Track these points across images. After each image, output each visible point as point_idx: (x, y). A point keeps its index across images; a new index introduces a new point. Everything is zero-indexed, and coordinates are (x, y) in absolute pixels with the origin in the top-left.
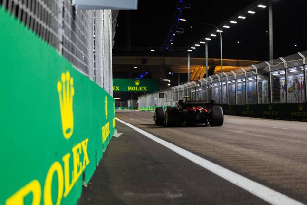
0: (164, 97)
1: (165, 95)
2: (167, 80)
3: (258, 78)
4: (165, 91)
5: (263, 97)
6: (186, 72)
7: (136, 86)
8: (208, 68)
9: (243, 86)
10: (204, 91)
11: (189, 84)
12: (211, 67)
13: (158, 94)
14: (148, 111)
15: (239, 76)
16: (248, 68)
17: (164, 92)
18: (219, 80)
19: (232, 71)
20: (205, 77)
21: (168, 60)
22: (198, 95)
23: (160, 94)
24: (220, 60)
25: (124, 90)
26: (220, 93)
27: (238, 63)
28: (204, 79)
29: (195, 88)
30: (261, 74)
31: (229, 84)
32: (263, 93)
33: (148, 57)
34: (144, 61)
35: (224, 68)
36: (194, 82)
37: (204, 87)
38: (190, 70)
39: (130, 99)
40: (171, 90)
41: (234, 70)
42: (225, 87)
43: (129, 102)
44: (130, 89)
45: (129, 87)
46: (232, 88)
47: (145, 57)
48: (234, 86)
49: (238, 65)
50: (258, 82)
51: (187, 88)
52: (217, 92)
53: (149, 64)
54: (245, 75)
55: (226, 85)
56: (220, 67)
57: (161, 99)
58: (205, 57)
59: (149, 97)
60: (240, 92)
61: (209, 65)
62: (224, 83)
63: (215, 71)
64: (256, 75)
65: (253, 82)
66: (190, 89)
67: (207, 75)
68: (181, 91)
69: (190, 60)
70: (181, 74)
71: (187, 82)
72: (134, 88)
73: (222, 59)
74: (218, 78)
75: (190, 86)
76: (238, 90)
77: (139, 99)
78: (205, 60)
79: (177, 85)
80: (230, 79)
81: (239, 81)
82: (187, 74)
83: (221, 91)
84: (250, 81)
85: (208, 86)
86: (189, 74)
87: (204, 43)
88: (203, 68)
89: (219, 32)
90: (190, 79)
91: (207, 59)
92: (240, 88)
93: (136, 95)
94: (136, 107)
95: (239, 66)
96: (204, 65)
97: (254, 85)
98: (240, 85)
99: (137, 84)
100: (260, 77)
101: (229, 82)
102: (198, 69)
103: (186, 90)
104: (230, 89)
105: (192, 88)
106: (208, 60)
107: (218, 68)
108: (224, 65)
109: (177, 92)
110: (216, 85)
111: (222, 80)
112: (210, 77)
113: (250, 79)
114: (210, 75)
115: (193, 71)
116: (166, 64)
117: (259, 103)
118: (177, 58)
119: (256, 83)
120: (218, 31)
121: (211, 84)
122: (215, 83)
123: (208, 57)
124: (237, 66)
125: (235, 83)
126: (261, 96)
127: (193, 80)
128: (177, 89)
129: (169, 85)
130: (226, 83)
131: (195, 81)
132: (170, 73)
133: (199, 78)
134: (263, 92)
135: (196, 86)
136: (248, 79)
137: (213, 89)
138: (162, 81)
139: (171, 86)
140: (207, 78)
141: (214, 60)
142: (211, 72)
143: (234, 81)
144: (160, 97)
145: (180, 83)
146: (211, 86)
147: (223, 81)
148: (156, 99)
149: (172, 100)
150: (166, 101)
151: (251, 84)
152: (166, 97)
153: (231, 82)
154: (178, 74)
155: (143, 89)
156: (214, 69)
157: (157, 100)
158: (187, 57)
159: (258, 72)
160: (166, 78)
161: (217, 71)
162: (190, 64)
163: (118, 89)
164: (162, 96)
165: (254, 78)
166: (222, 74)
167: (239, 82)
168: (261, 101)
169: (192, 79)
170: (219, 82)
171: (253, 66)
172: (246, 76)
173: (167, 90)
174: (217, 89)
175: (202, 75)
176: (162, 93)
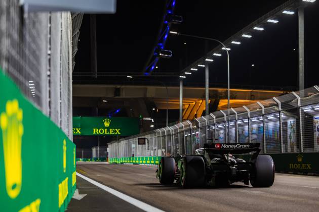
0: (145, 144)
1: (146, 140)
2: (149, 119)
3: (282, 116)
4: (147, 134)
5: (289, 143)
6: (177, 108)
7: (104, 127)
8: (209, 102)
9: (259, 128)
10: (204, 135)
11: (181, 124)
12: (214, 100)
13: (137, 138)
14: (122, 163)
15: (254, 113)
16: (268, 102)
17: (146, 137)
18: (225, 119)
19: (244, 107)
20: (204, 114)
21: (152, 91)
22: (194, 140)
23: (139, 139)
24: (227, 91)
25: (87, 133)
26: (227, 137)
27: (252, 95)
28: (203, 117)
29: (190, 131)
30: (287, 111)
31: (240, 125)
32: (288, 138)
33: (123, 87)
34: (117, 92)
35: (232, 101)
36: (189, 122)
37: (203, 129)
38: (183, 105)
39: (96, 146)
40: (155, 133)
41: (246, 104)
42: (234, 129)
43: (94, 150)
44: (96, 131)
45: (94, 129)
46: (243, 130)
47: (118, 87)
48: (246, 127)
49: (252, 97)
50: (282, 121)
51: (178, 131)
52: (222, 136)
53: (124, 95)
54: (263, 111)
55: (235, 126)
56: (227, 101)
57: (140, 145)
58: (204, 86)
59: (123, 143)
60: (255, 136)
61: (210, 97)
62: (232, 124)
63: (219, 106)
64: (279, 112)
65: (275, 121)
66: (183, 131)
67: (207, 112)
68: (169, 135)
69: (183, 90)
70: (169, 110)
71: (178, 122)
72: (102, 131)
73: (229, 90)
74: (223, 116)
75: (182, 127)
76: (252, 134)
77: (109, 146)
78: (205, 91)
79: (165, 126)
80: (241, 118)
81: (254, 120)
82: (179, 110)
83: (228, 134)
84: (271, 120)
85: (209, 127)
86: (181, 111)
87: (204, 66)
88: (201, 101)
89: (225, 51)
90: (183, 117)
91: (207, 89)
92: (255, 131)
93: (104, 141)
94: (104, 157)
95: (254, 99)
96: (203, 97)
97: (275, 126)
98: (255, 126)
99: (107, 124)
100: (285, 114)
101: (239, 122)
102: (194, 103)
103: (176, 134)
104: (240, 132)
105: (186, 131)
106: (209, 90)
107: (223, 103)
108: (232, 98)
109: (164, 136)
110: (220, 126)
111: (229, 119)
112: (211, 114)
113: (271, 117)
114: (212, 112)
115: (187, 106)
116: (149, 95)
117: (283, 151)
118: (164, 87)
119: (278, 123)
120: (224, 48)
121: (214, 125)
122: (219, 123)
123: (210, 86)
124: (251, 99)
125: (249, 122)
126: (285, 142)
127: (187, 120)
128: (163, 132)
129: (152, 126)
130: (236, 123)
131: (189, 120)
132: (154, 109)
133: (196, 116)
134: (288, 136)
135: (191, 127)
136: (267, 118)
137: (216, 132)
138: (143, 120)
139: (155, 128)
140: (207, 116)
141: (217, 91)
142: (213, 108)
143: (246, 121)
144: (139, 144)
145: (168, 123)
146: (214, 128)
147: (231, 121)
148: (133, 146)
149: (156, 148)
150: (148, 149)
151: (271, 125)
152: (148, 142)
153: (243, 121)
154: (166, 110)
155: (115, 131)
156: (218, 104)
157: (135, 148)
158: (179, 86)
159: (282, 108)
160: (149, 117)
161: (222, 107)
162: (184, 97)
163: (78, 132)
164: (142, 142)
165: (275, 116)
166: (229, 110)
167: (254, 122)
168: (286, 149)
169: (185, 118)
170: (225, 122)
171: (274, 98)
172: (263, 113)
173: (150, 133)
174: (222, 132)
175: (200, 112)
176: (143, 137)
